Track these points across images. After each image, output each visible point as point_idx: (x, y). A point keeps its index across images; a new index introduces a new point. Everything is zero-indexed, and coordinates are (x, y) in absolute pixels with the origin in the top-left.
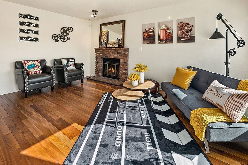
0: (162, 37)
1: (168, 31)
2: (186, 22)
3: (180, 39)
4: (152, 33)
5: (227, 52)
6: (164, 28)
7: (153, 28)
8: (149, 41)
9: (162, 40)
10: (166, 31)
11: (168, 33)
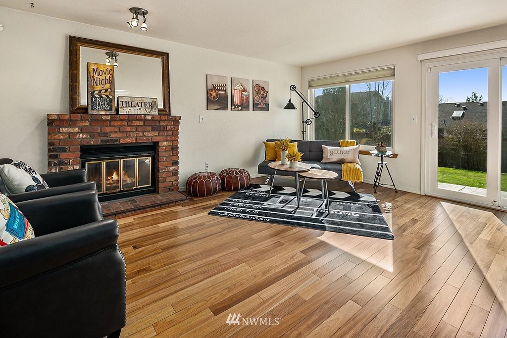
0: (237, 100)
1: (244, 93)
2: (262, 85)
3: (256, 107)
4: (224, 92)
5: (303, 122)
6: (239, 87)
7: (225, 85)
8: (220, 106)
9: (237, 105)
10: (241, 93)
11: (244, 96)
